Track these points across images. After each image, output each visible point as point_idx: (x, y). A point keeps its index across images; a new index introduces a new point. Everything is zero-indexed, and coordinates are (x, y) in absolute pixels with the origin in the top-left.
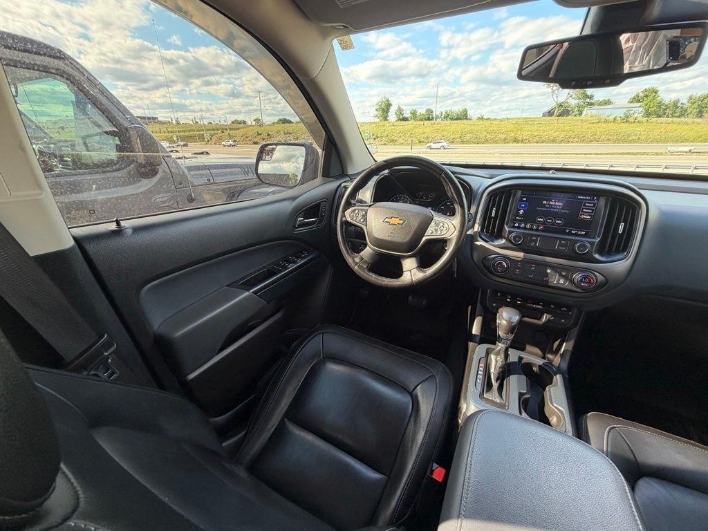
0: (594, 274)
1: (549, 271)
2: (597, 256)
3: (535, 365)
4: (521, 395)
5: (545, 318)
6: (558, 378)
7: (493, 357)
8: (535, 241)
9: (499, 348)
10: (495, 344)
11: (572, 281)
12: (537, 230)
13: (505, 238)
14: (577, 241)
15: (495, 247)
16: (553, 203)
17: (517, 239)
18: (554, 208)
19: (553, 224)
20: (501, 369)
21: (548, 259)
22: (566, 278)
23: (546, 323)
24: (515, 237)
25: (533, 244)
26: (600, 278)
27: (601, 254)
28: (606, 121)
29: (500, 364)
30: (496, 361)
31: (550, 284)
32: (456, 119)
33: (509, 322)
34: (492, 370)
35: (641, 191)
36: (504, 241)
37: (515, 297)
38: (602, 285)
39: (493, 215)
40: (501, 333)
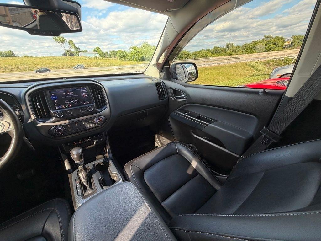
0: (101, 117)
1: (84, 123)
2: (97, 110)
3: (101, 163)
4: (99, 181)
5: (95, 142)
6: (111, 162)
7: (80, 174)
8: (70, 113)
9: (80, 169)
10: (78, 168)
11: (95, 123)
12: (69, 107)
13: (54, 117)
14: (87, 107)
15: (51, 123)
16: (69, 93)
17: (60, 115)
18: (70, 95)
19: (75, 103)
20: (86, 177)
21: (80, 118)
22: (91, 123)
23: (96, 144)
24: (58, 114)
25: (70, 114)
26: (103, 117)
27: (98, 109)
28: (89, 59)
29: (85, 175)
30: (83, 175)
31: (87, 128)
32: (6, 57)
33: (78, 155)
34: (83, 180)
35: (99, 82)
36: (54, 118)
37: (77, 141)
38: (105, 119)
39: (39, 107)
40: (77, 162)
